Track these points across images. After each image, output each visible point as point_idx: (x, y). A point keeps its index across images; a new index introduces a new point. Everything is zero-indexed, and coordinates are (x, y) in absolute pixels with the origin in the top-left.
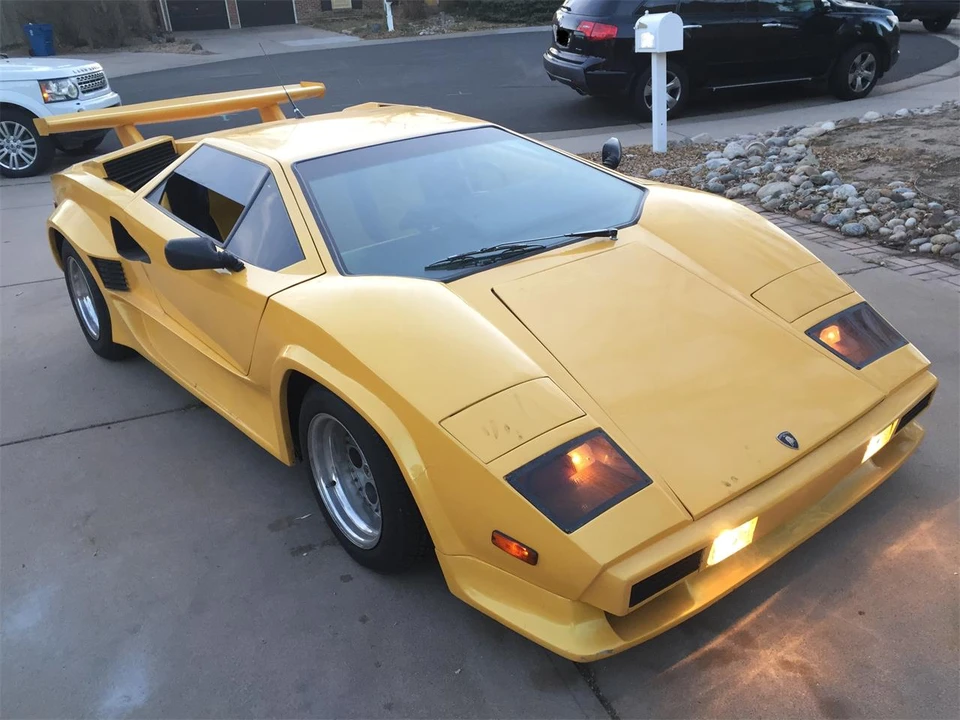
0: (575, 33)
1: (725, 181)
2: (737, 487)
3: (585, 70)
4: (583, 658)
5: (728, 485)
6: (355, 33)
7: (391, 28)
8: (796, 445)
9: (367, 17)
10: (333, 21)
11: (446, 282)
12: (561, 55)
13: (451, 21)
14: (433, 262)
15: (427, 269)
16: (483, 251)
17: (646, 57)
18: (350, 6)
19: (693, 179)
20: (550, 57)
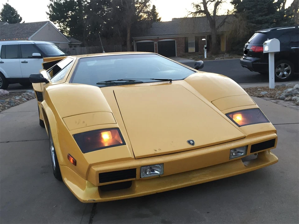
0: (250, 50)
1: (287, 96)
2: (158, 152)
3: (252, 62)
4: (84, 201)
5: (156, 151)
6: (193, 59)
7: (206, 57)
8: (193, 144)
9: (200, 54)
10: (188, 56)
11: (100, 87)
12: (247, 58)
13: (227, 55)
14: (99, 82)
15: (97, 84)
16: (118, 80)
17: (267, 54)
18: (195, 51)
19: (276, 95)
20: (242, 59)
